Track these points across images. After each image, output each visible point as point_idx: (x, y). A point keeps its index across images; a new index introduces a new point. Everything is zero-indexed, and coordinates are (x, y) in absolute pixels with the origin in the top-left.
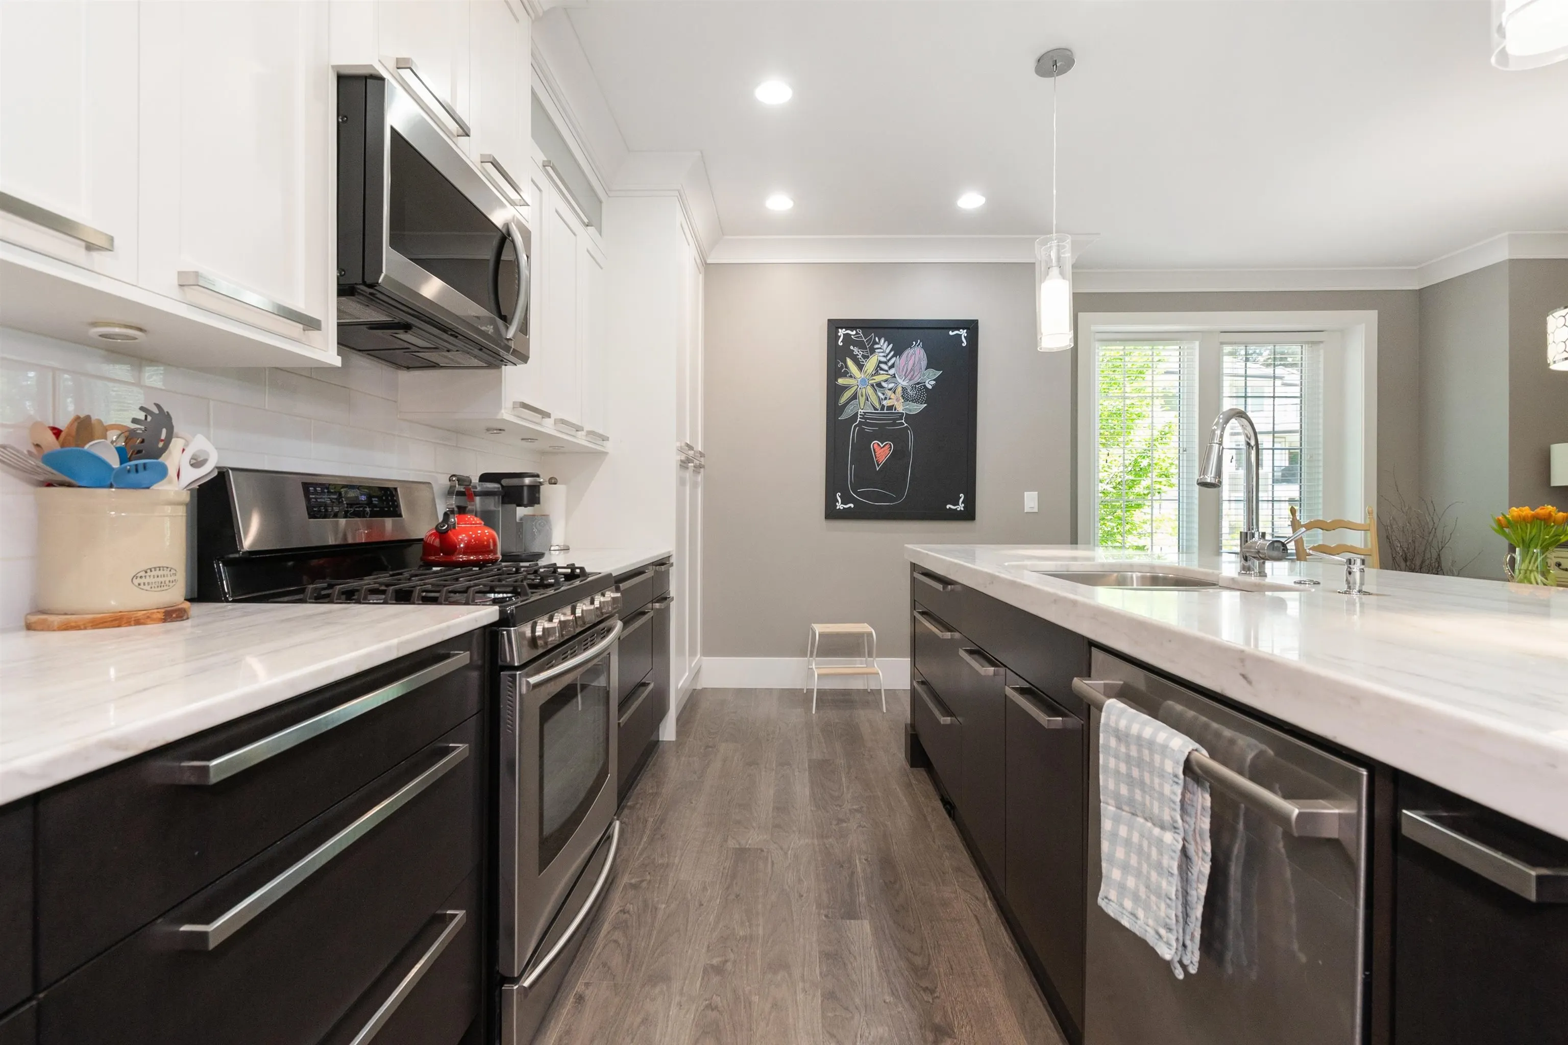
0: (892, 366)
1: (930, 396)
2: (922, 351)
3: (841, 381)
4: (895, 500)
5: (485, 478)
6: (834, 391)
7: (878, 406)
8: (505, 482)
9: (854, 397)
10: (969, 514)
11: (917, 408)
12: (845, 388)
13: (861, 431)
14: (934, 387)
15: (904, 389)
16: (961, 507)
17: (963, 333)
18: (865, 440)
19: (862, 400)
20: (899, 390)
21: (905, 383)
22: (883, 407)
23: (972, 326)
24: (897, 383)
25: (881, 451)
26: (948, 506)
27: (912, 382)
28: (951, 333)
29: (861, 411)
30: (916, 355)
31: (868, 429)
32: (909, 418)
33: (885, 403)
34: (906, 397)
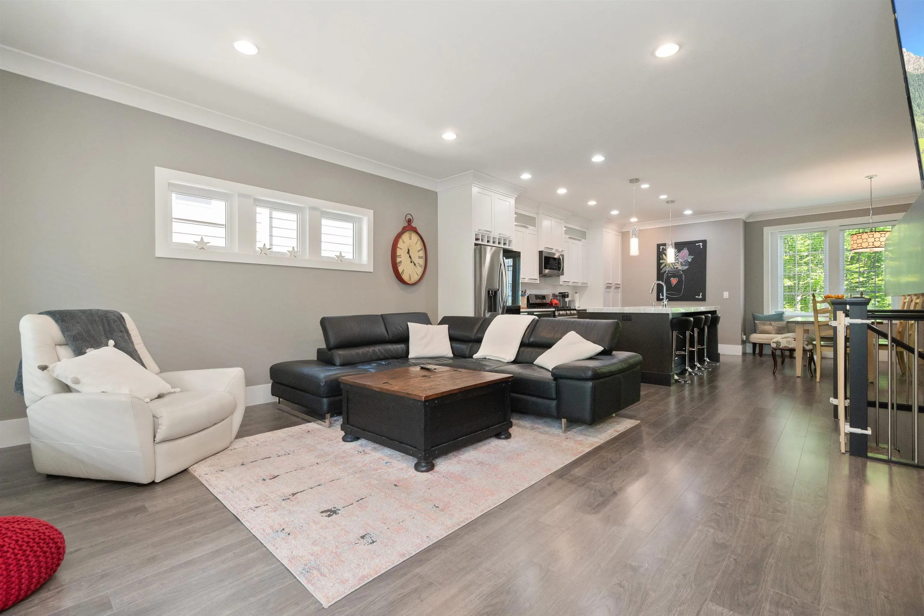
0: (677, 256)
1: (690, 264)
2: (687, 251)
3: (661, 261)
4: (679, 295)
5: (559, 293)
6: (659, 264)
7: (673, 268)
8: (563, 294)
9: (665, 265)
10: (704, 299)
11: (686, 268)
12: (662, 263)
13: (668, 276)
14: (691, 261)
15: (681, 262)
16: (701, 297)
17: (701, 244)
18: (669, 278)
19: (668, 266)
20: (680, 263)
21: (681, 261)
22: (674, 268)
23: (704, 242)
24: (679, 261)
25: (674, 281)
26: (696, 297)
27: (684, 260)
28: (697, 244)
29: (667, 270)
30: (685, 252)
31: (670, 275)
32: (683, 271)
33: (675, 267)
34: (682, 265)
